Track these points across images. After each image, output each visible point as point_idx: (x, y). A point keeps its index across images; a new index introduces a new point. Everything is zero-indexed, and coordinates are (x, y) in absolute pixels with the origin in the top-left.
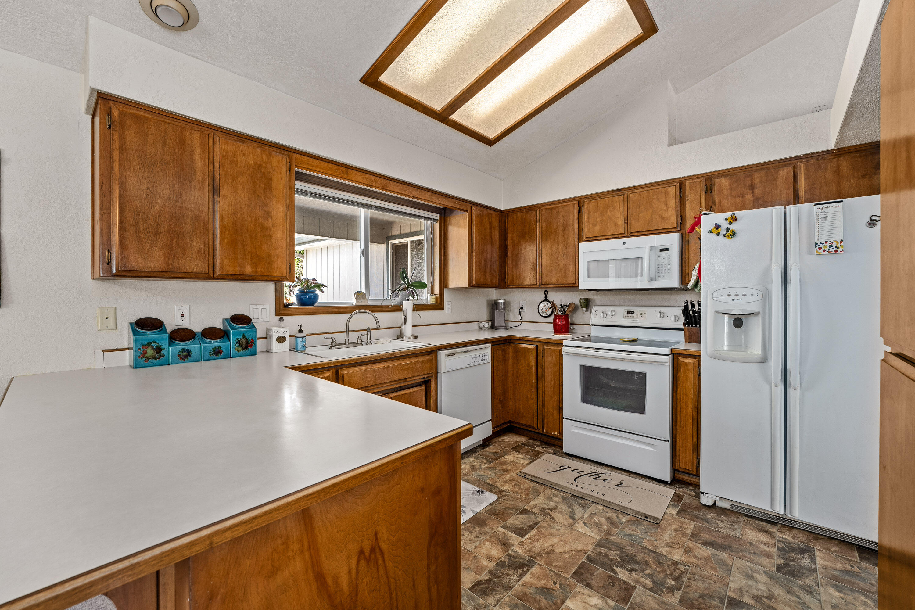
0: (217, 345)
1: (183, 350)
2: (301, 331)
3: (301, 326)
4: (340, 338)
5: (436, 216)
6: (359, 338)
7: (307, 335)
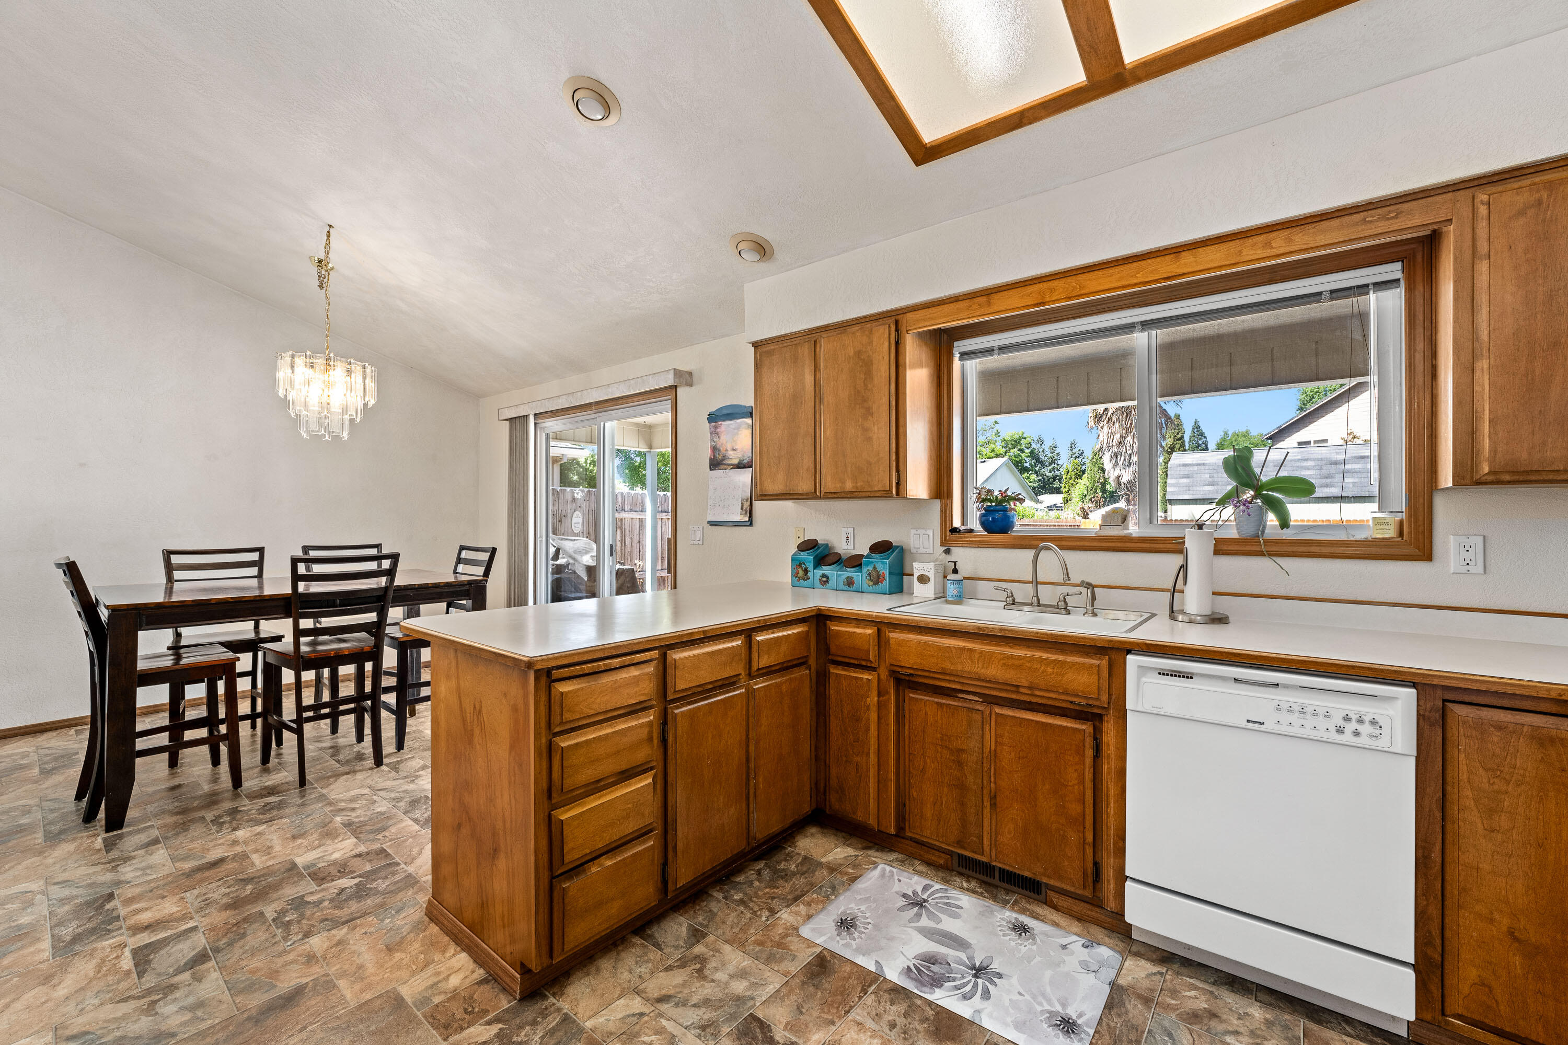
0: (850, 574)
1: (824, 576)
2: (955, 571)
3: (955, 563)
4: (1023, 593)
5: (1394, 270)
6: (1062, 598)
7: (965, 578)
